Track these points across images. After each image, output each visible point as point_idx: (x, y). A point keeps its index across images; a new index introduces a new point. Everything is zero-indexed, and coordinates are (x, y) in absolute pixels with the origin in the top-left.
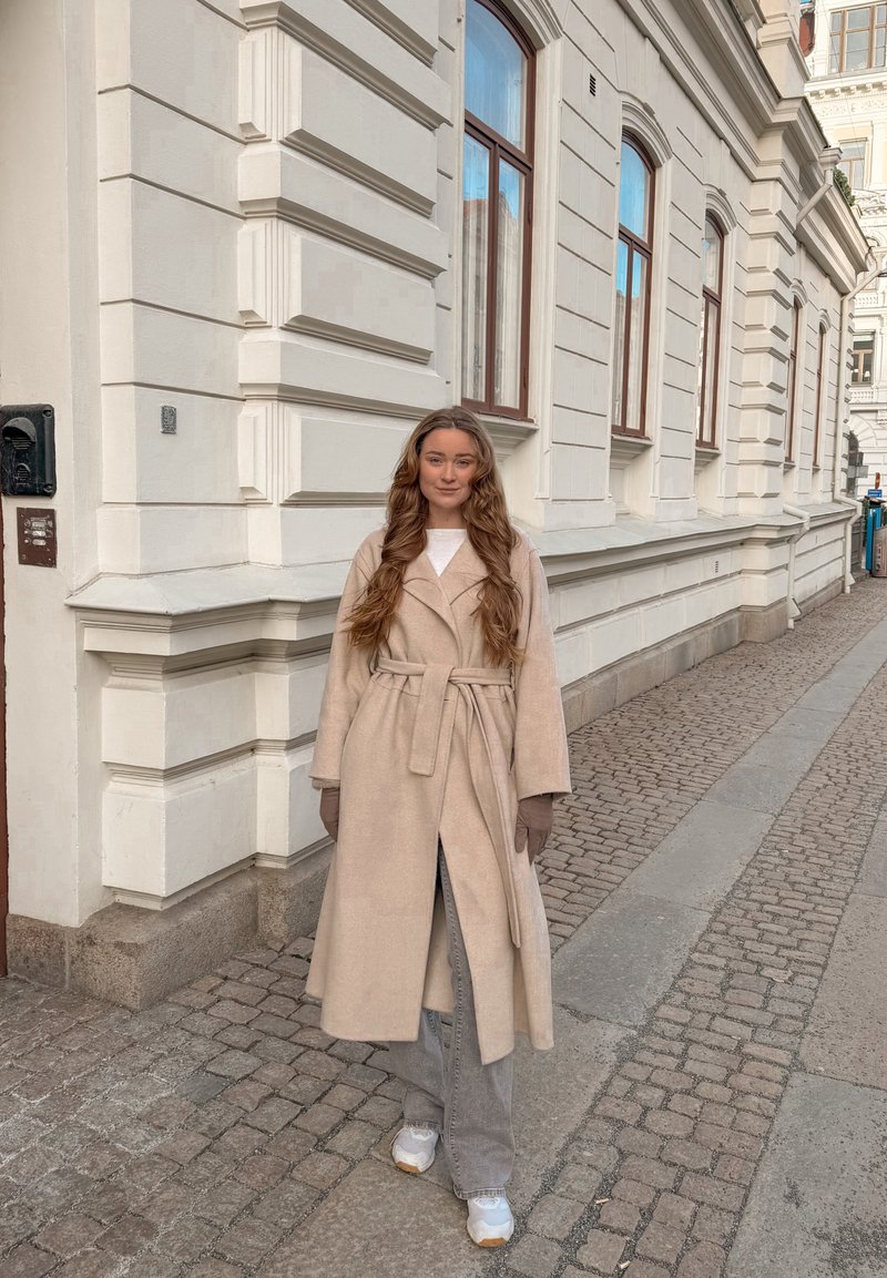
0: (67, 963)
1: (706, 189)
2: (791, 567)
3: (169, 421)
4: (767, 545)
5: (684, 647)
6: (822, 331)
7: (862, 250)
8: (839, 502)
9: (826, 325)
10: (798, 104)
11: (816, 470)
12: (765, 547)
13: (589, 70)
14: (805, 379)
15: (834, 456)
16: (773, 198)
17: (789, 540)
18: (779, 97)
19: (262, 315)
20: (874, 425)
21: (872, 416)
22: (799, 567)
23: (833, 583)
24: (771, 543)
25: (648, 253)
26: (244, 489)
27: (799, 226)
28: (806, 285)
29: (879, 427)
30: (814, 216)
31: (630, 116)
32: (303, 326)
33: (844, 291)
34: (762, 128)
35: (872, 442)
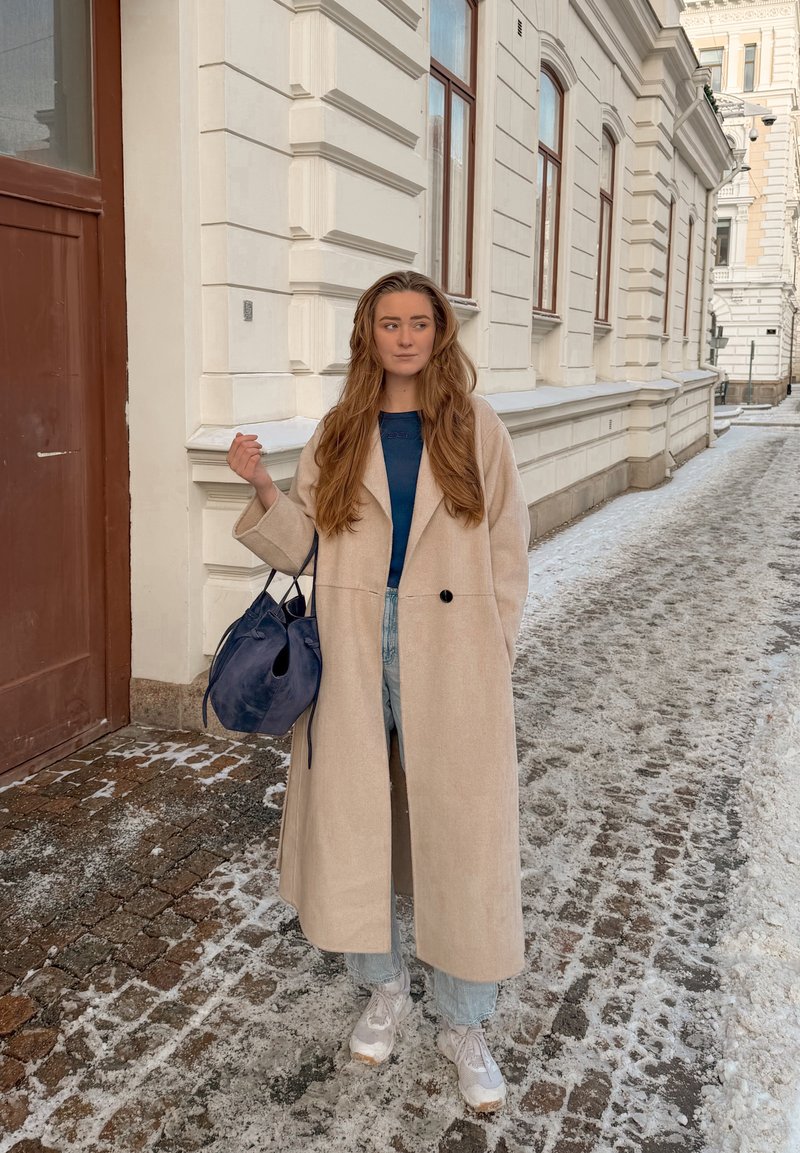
0: (181, 711)
1: (604, 106)
2: (668, 424)
3: (248, 311)
4: (650, 406)
5: (586, 489)
6: (691, 223)
7: (723, 150)
8: (705, 369)
9: (694, 218)
10: (677, 33)
11: (686, 343)
12: (649, 408)
13: (518, 16)
14: (678, 263)
15: (700, 330)
16: (656, 112)
17: (667, 402)
18: (661, 27)
19: (307, 229)
20: (729, 301)
21: (727, 294)
22: (675, 425)
23: (700, 439)
24: (653, 404)
25: (558, 163)
26: (292, 362)
27: (675, 134)
28: (679, 184)
29: (732, 303)
30: (686, 126)
31: (548, 52)
32: (337, 239)
33: (708, 187)
34: (647, 53)
35: (728, 317)
